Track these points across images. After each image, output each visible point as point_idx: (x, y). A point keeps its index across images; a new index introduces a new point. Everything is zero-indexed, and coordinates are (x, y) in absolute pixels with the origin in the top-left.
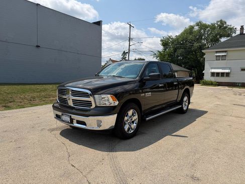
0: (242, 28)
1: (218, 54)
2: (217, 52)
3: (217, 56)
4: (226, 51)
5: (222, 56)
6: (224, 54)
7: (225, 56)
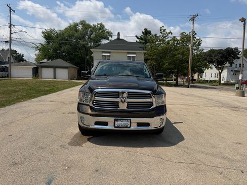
0: (119, 34)
1: (104, 54)
2: (103, 52)
3: (103, 56)
4: (109, 52)
5: (107, 56)
6: (109, 55)
7: (109, 56)
